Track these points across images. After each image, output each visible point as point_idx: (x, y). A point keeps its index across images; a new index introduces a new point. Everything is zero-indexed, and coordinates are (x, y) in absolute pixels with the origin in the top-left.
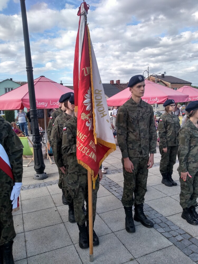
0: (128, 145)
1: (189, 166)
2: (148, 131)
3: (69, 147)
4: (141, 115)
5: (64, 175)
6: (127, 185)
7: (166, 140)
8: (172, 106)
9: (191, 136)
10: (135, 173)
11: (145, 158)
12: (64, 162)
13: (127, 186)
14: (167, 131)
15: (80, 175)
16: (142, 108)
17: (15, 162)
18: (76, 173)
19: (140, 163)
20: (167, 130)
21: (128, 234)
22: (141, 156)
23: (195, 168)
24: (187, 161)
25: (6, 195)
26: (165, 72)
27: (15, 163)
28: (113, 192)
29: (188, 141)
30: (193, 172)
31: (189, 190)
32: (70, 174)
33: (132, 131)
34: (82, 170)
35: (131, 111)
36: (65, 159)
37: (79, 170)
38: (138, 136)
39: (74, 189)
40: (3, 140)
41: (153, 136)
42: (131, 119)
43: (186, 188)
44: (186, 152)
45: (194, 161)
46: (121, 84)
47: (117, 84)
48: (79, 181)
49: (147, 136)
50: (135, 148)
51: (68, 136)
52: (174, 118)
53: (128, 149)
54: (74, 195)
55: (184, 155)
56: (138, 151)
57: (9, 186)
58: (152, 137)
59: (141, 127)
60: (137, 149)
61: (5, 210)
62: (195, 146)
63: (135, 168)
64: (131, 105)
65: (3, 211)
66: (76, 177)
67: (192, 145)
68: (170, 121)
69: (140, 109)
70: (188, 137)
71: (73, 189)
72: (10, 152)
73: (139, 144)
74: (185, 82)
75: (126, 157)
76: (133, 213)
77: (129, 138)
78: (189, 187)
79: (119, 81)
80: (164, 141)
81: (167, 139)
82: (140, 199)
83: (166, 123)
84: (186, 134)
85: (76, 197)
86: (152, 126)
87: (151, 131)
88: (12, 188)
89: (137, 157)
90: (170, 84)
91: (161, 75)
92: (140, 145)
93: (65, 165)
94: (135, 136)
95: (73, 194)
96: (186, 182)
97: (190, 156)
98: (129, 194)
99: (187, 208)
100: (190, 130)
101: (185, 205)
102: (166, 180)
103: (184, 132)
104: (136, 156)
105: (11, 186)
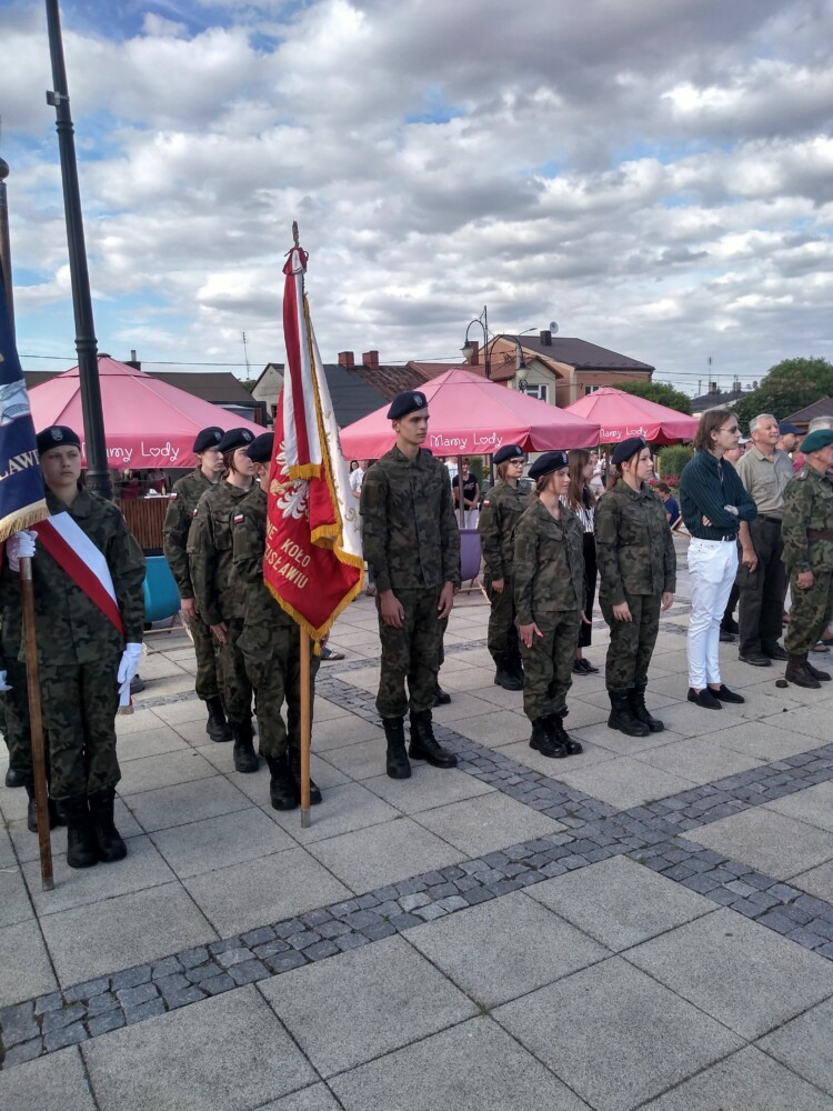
0: (389, 561)
1: (537, 610)
2: (437, 526)
3: (251, 561)
4: (419, 487)
5: (222, 647)
6: (390, 660)
7: (500, 558)
8: (515, 462)
9: (539, 536)
10: (409, 628)
11: (432, 592)
12: (224, 611)
13: (389, 664)
14: (502, 533)
15: (275, 629)
16: (420, 470)
17: (129, 595)
18: (265, 624)
19: (418, 605)
20: (504, 529)
21: (394, 781)
22: (422, 587)
23: (551, 615)
24: (533, 597)
25: (109, 670)
26: (553, 325)
27: (130, 597)
28: (354, 710)
29: (534, 549)
30: (547, 623)
31: (542, 672)
32: (250, 627)
33: (400, 526)
34: (281, 617)
35: (396, 478)
36: (226, 603)
37: (272, 616)
38: (414, 537)
39: (260, 664)
40: (106, 542)
41: (451, 539)
42: (396, 497)
43: (534, 666)
44: (529, 575)
45: (548, 596)
46: (382, 368)
47: (365, 367)
48: (274, 642)
49: (436, 538)
50: (407, 566)
51: (249, 535)
52: (521, 498)
53: (390, 569)
54: (261, 679)
55: (524, 582)
56: (415, 575)
57: (115, 650)
58: (448, 540)
59: (418, 517)
60: (412, 570)
61: (104, 707)
62: (551, 560)
63: (408, 616)
64: (395, 464)
65: (100, 709)
66: (264, 634)
67: (543, 558)
68: (510, 505)
69: (417, 474)
70: (533, 540)
71: (256, 663)
72: (119, 571)
73: (416, 556)
74: (628, 366)
75: (386, 590)
76: (407, 736)
77: (392, 542)
78: (541, 662)
79: (373, 355)
80: (494, 560)
81: (502, 556)
82: (423, 698)
83: (500, 510)
84: (528, 532)
85: (266, 684)
86: (448, 514)
87: (445, 527)
88: (120, 655)
89: (413, 589)
90: (572, 369)
91: (539, 335)
92: (418, 560)
93: (228, 617)
94: (408, 538)
95: (259, 675)
96: (532, 648)
97: (539, 585)
98: (394, 683)
99: (539, 719)
100: (535, 523)
101: (535, 712)
102: (505, 673)
103: (524, 527)
104: (409, 587)
105: (118, 649)
